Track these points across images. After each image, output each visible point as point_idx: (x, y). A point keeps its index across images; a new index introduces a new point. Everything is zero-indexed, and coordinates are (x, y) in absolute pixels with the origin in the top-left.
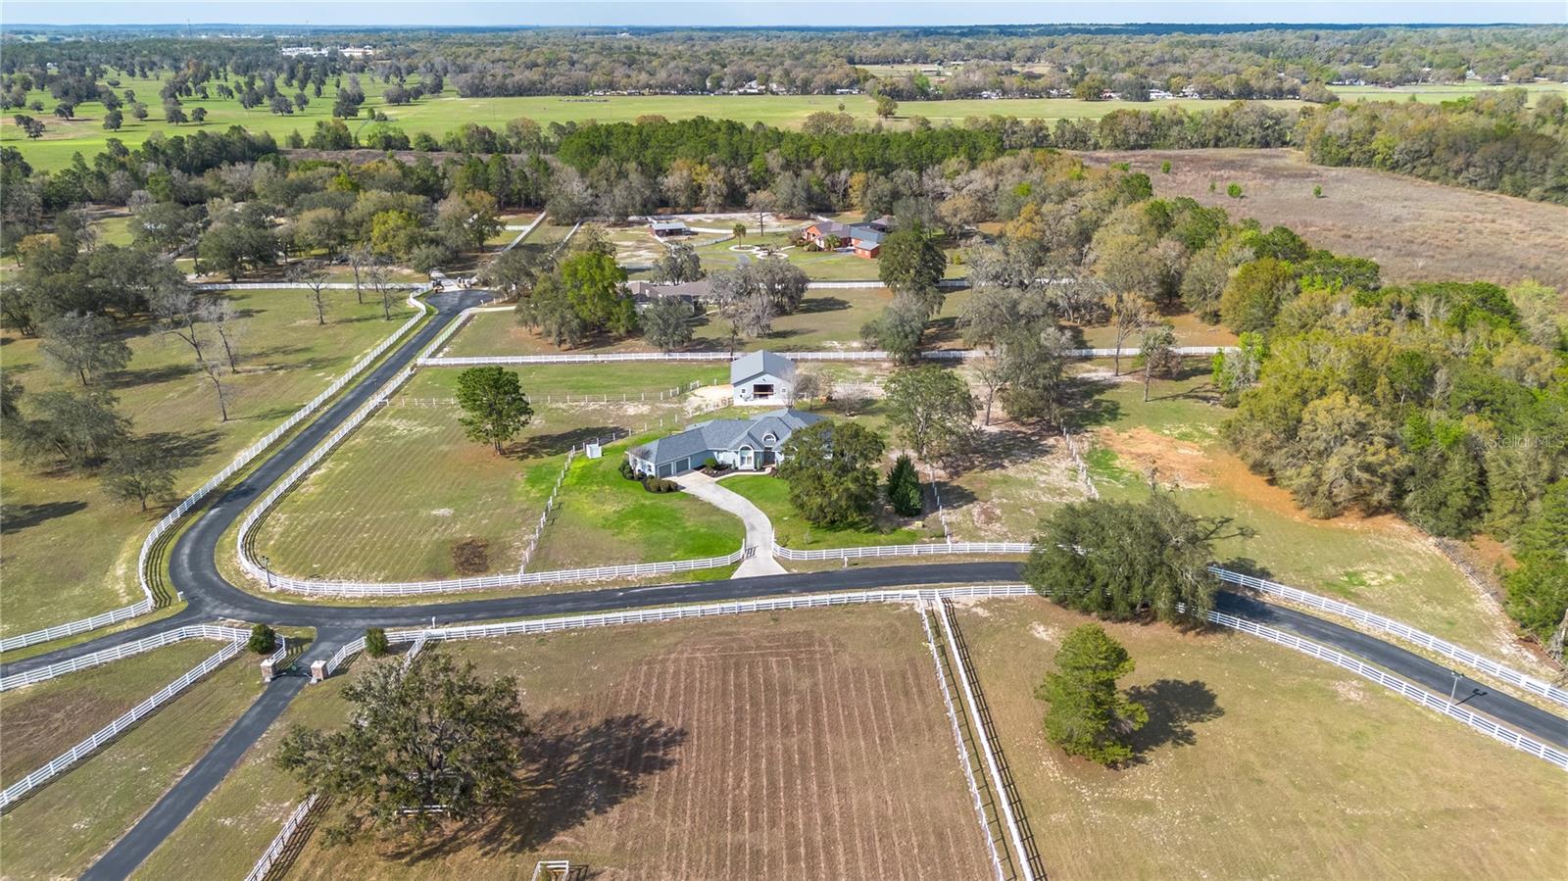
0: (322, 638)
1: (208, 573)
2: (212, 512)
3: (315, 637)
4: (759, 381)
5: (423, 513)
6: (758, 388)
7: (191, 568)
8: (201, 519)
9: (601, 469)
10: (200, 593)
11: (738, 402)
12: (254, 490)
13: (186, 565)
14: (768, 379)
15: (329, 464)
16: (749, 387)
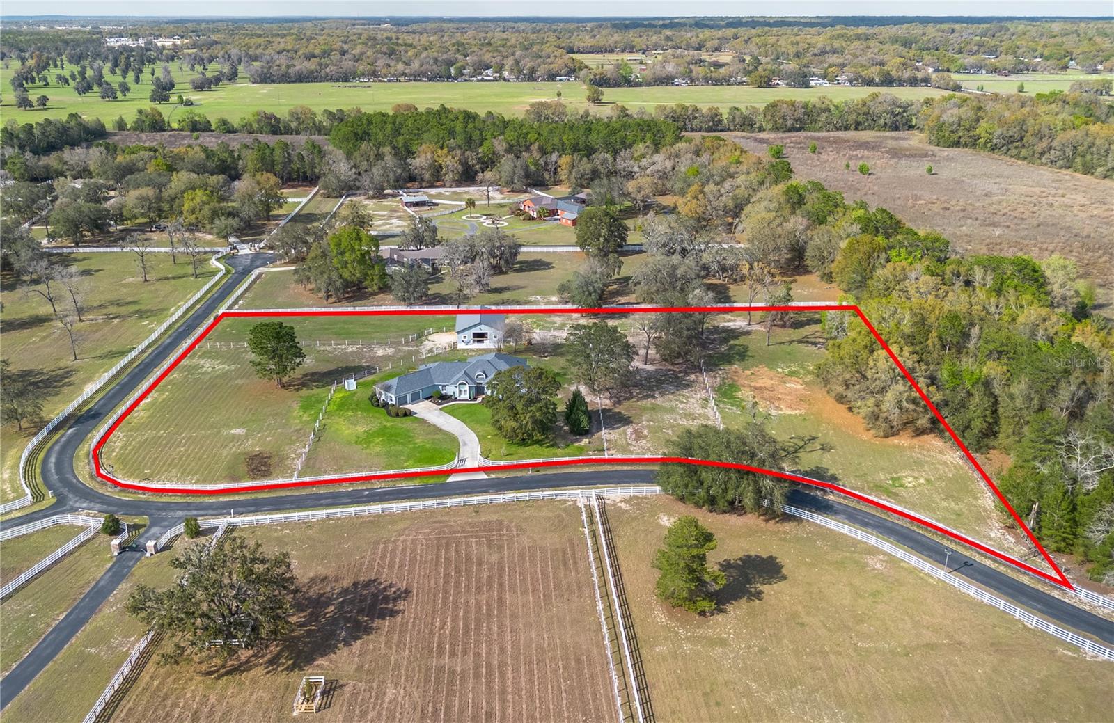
0: (153, 524)
1: (69, 476)
2: (70, 431)
3: (148, 523)
4: (477, 330)
5: (224, 432)
6: (476, 335)
7: (57, 473)
8: (62, 436)
9: (355, 398)
10: (65, 491)
11: (461, 346)
12: (100, 414)
13: (53, 471)
14: (483, 329)
15: (153, 394)
16: (469, 334)
